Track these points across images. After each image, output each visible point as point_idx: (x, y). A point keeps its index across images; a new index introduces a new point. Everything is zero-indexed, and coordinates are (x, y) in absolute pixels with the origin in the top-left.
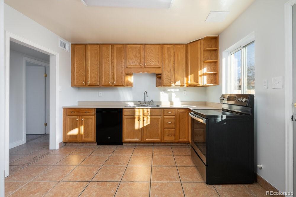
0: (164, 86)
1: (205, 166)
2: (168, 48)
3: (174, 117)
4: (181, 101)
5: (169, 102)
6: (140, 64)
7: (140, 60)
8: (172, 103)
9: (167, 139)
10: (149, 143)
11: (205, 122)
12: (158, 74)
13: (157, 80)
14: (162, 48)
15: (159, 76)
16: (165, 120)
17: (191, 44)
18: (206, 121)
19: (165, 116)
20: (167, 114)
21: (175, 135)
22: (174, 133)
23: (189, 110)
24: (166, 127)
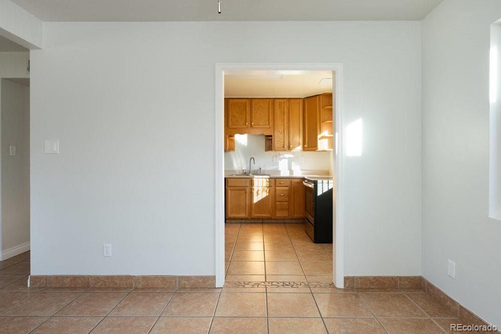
0: (275, 150)
1: (313, 227)
2: (280, 103)
3: (287, 188)
4: (301, 170)
5: (289, 171)
6: (246, 123)
7: (246, 118)
8: (291, 171)
9: (279, 214)
10: (258, 219)
11: (313, 187)
12: (267, 136)
13: (266, 142)
14: (273, 104)
15: (269, 139)
16: (277, 192)
17: (310, 99)
18: (314, 185)
19: (276, 188)
20: (280, 185)
21: (288, 210)
22: (287, 207)
23: (304, 179)
24: (278, 200)
